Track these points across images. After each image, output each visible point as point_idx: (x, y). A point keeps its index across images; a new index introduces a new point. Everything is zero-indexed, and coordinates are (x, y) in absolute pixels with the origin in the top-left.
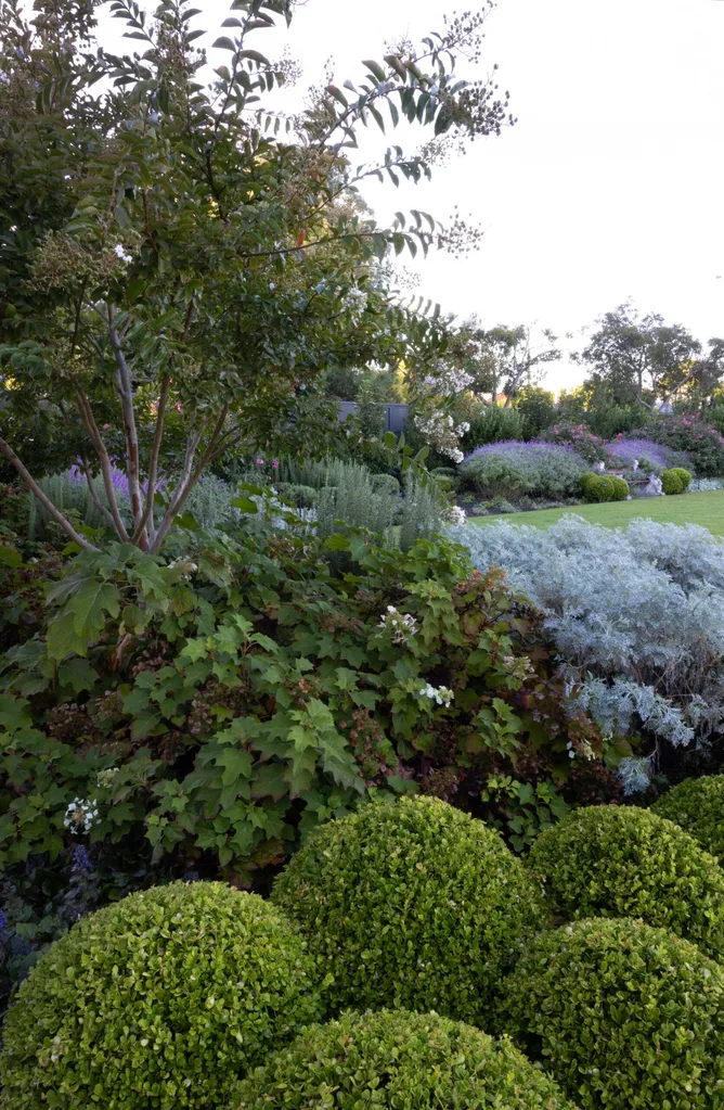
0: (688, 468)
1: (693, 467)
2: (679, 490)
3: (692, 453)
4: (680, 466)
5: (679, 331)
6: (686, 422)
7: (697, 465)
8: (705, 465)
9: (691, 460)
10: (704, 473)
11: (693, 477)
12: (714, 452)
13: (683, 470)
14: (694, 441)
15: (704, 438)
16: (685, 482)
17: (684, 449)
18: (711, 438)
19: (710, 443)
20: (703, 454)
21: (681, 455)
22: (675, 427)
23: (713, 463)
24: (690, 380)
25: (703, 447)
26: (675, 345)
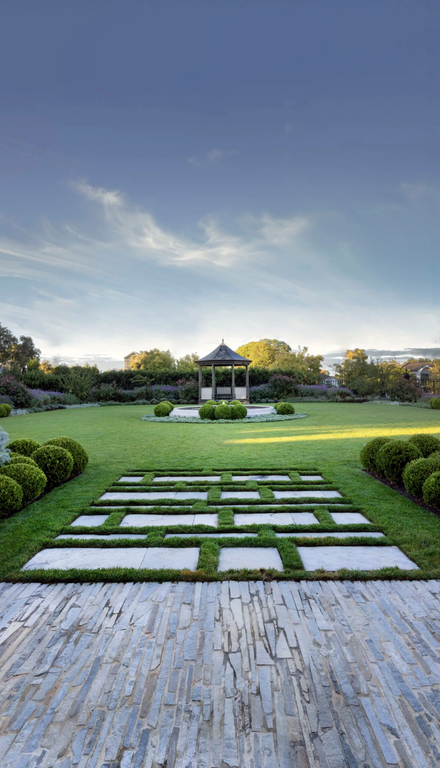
0: (10, 404)
1: (13, 403)
2: (5, 415)
3: (11, 396)
4: (6, 403)
5: (5, 332)
6: (8, 380)
7: (15, 402)
8: (19, 402)
9: (11, 400)
10: (19, 406)
11: (14, 408)
12: (23, 396)
13: (7, 405)
14: (12, 390)
15: (17, 388)
16: (8, 411)
17: (7, 394)
18: (22, 389)
19: (21, 391)
20: (18, 397)
21: (6, 397)
22: (2, 383)
23: (23, 401)
24: (12, 358)
25: (18, 393)
26: (2, 339)
